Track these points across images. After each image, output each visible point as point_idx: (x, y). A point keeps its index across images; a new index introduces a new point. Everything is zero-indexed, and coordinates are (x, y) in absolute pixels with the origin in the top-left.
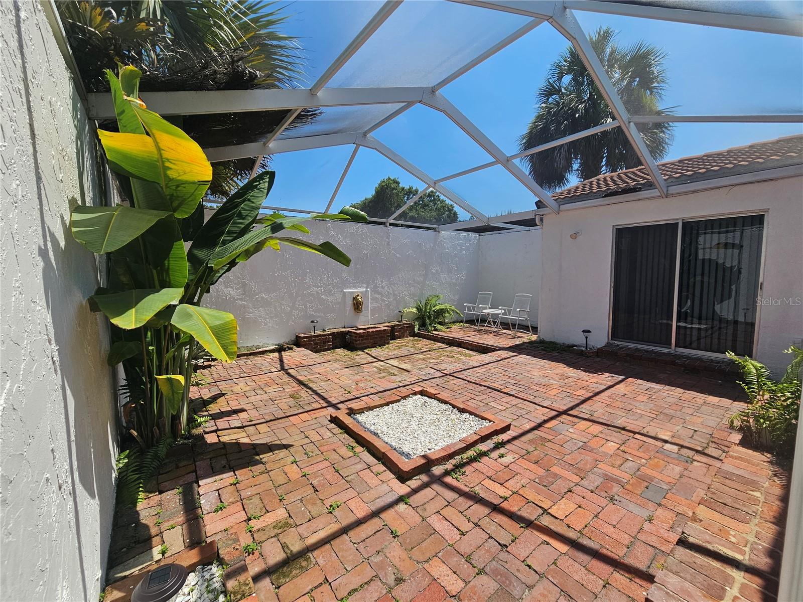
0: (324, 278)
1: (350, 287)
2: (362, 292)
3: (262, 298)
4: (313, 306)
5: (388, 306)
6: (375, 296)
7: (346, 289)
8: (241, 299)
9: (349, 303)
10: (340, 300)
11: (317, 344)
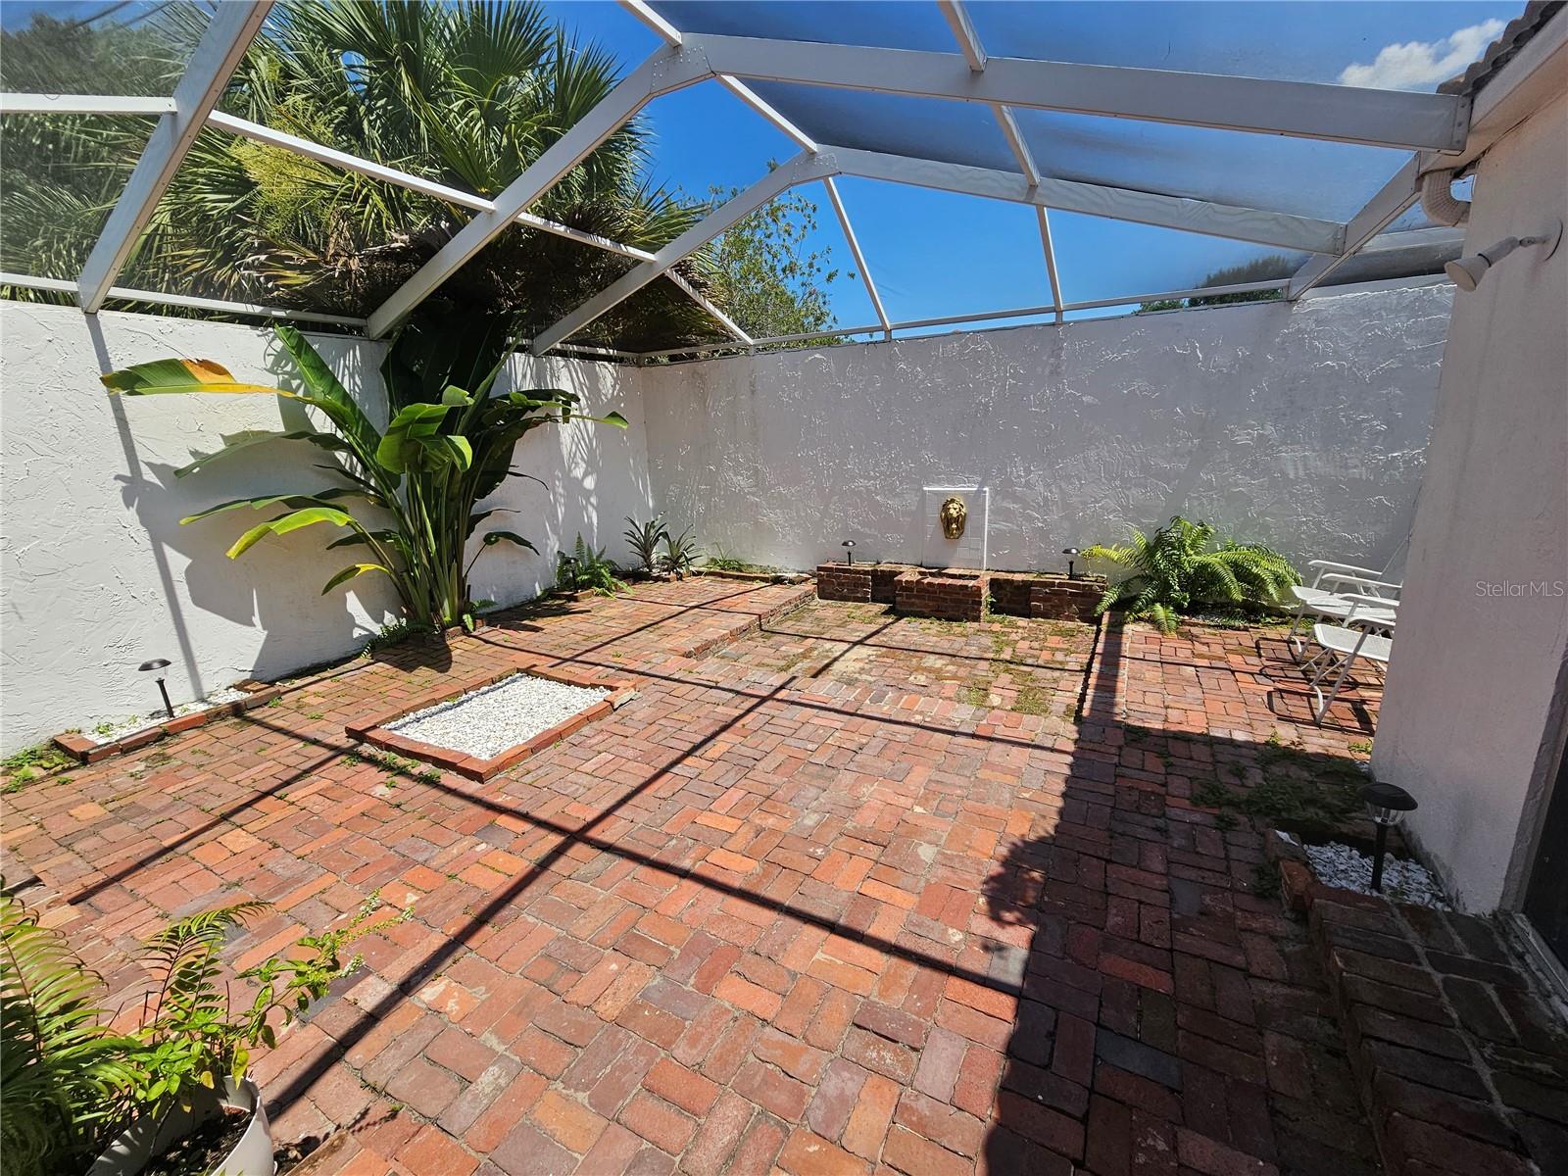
0: (883, 461)
1: (939, 482)
2: (966, 495)
3: (780, 493)
4: (858, 515)
5: (1043, 534)
6: (1005, 504)
7: (928, 485)
8: (753, 494)
9: (934, 515)
10: (914, 508)
11: (841, 584)
